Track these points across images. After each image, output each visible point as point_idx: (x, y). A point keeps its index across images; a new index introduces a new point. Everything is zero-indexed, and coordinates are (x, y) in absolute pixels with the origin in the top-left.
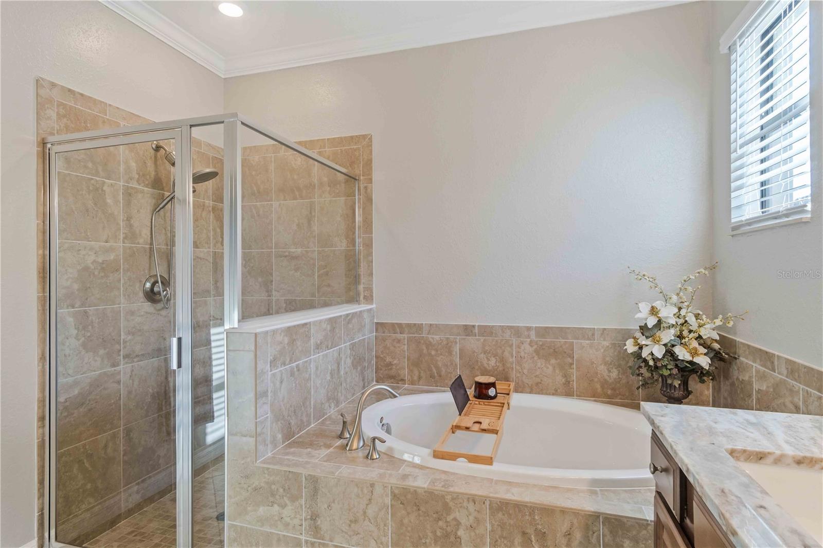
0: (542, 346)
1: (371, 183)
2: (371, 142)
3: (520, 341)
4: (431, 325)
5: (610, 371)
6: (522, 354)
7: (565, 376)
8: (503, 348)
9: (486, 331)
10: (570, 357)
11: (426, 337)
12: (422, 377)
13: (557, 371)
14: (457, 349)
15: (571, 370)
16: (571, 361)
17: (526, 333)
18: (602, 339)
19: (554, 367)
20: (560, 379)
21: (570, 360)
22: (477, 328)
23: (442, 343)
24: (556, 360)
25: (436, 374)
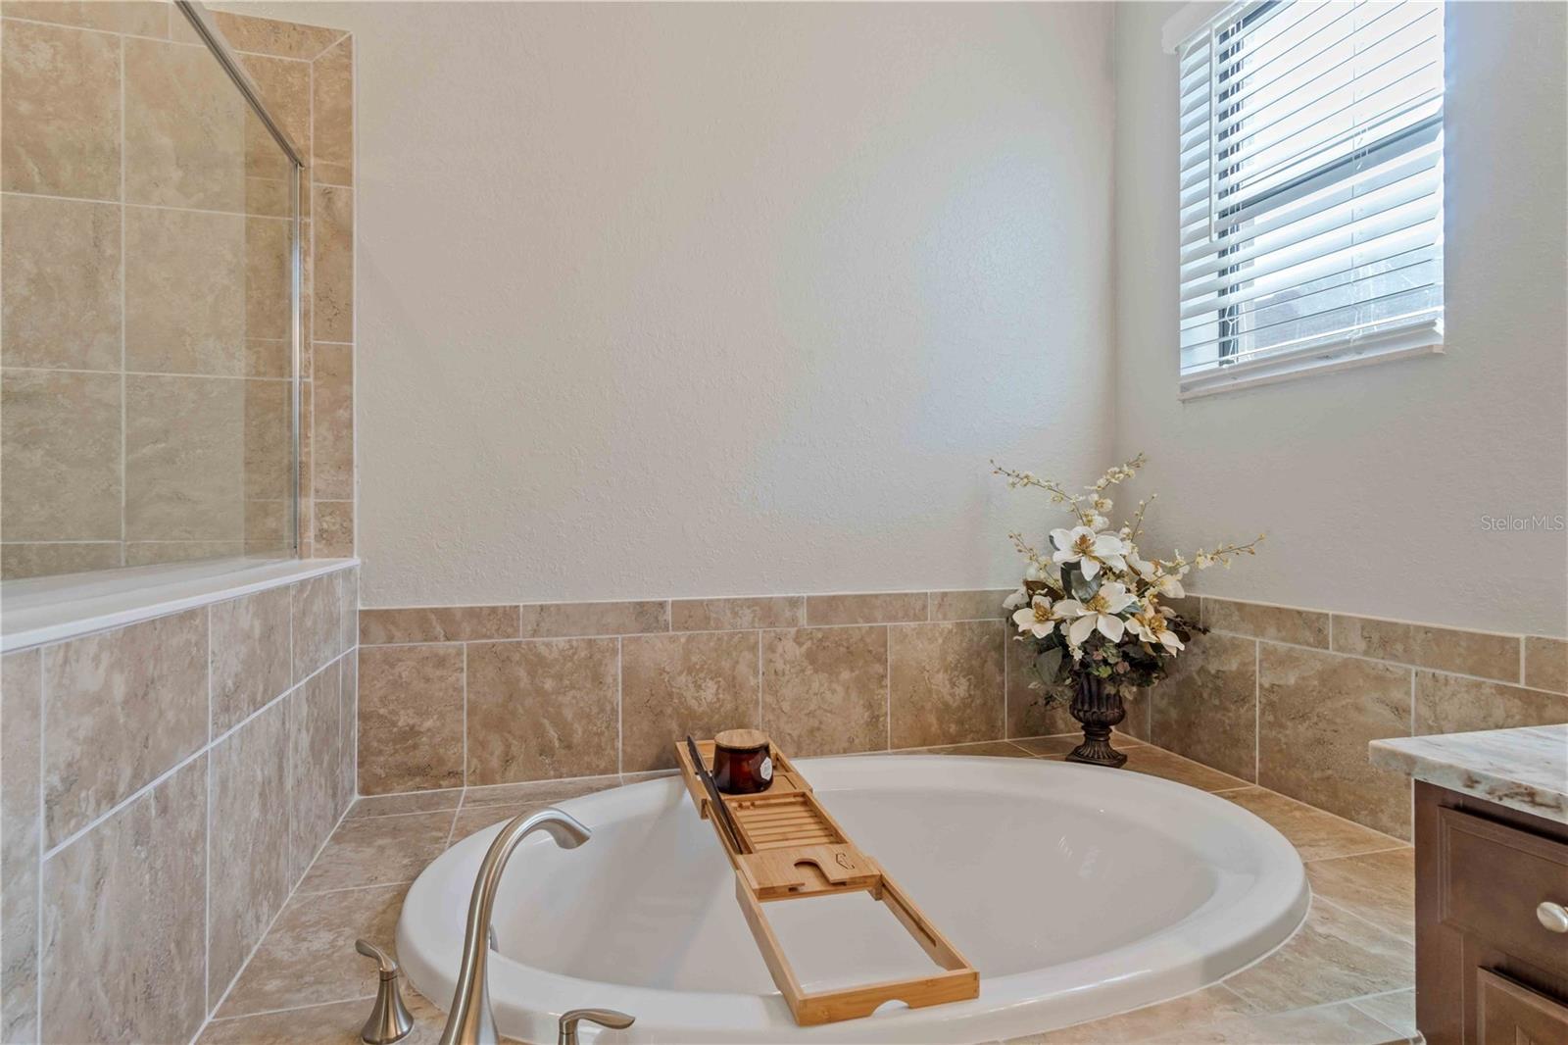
0: (821, 640)
1: (349, 183)
2: (349, 56)
3: (773, 634)
4: (542, 607)
5: (953, 685)
6: (780, 665)
7: (869, 706)
8: (734, 654)
9: (693, 615)
10: (879, 661)
11: (528, 643)
12: (513, 758)
13: (854, 696)
14: (616, 668)
15: (882, 692)
16: (881, 671)
17: (788, 613)
18: (940, 616)
19: (848, 688)
20: (860, 714)
21: (878, 668)
22: (669, 608)
23: (576, 657)
24: (852, 671)
25: (557, 744)
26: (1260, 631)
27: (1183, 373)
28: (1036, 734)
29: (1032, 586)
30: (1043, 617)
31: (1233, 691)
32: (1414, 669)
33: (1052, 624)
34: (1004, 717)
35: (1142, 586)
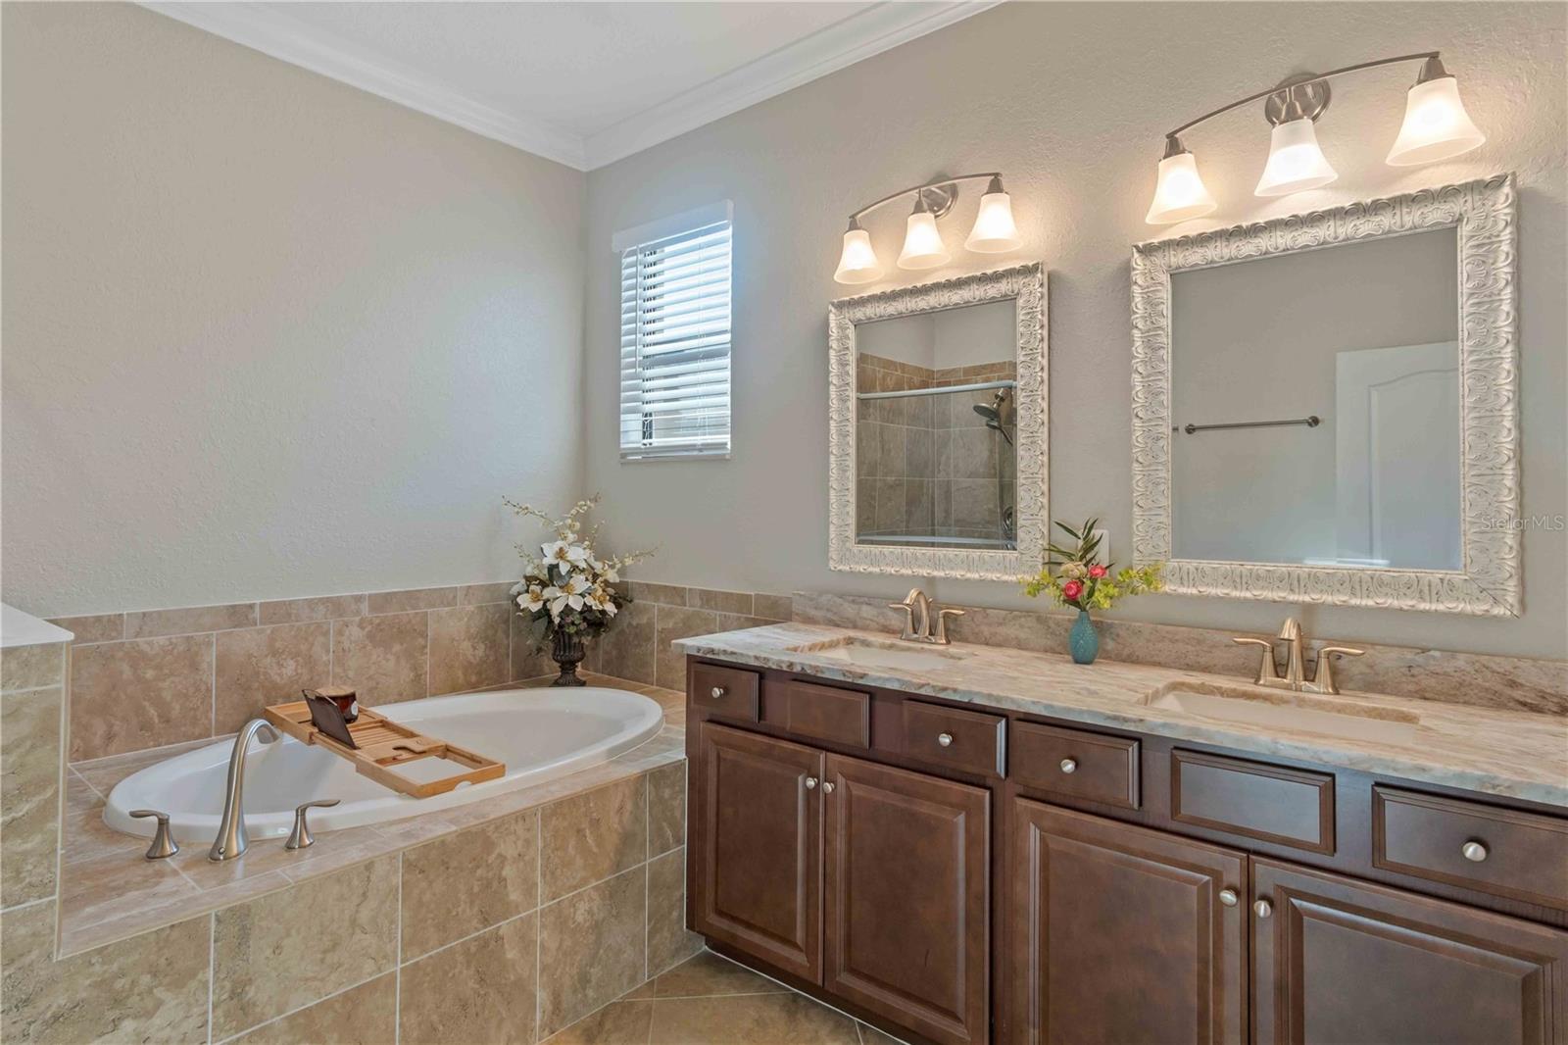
0: (379, 625)
3: (341, 623)
4: (144, 614)
5: (474, 648)
6: (346, 645)
7: (414, 668)
8: (310, 639)
9: (278, 612)
10: (422, 636)
11: (131, 643)
12: (115, 735)
13: (403, 662)
14: (210, 657)
15: (424, 657)
16: (423, 643)
17: (353, 607)
18: (466, 602)
19: (398, 657)
20: (406, 675)
21: (421, 641)
22: (257, 609)
23: (175, 651)
24: (402, 644)
25: (156, 721)
26: (657, 600)
27: (622, 446)
28: (530, 676)
29: (529, 579)
30: (536, 599)
31: (642, 635)
32: (718, 613)
33: (541, 603)
34: (509, 667)
35: (595, 576)
